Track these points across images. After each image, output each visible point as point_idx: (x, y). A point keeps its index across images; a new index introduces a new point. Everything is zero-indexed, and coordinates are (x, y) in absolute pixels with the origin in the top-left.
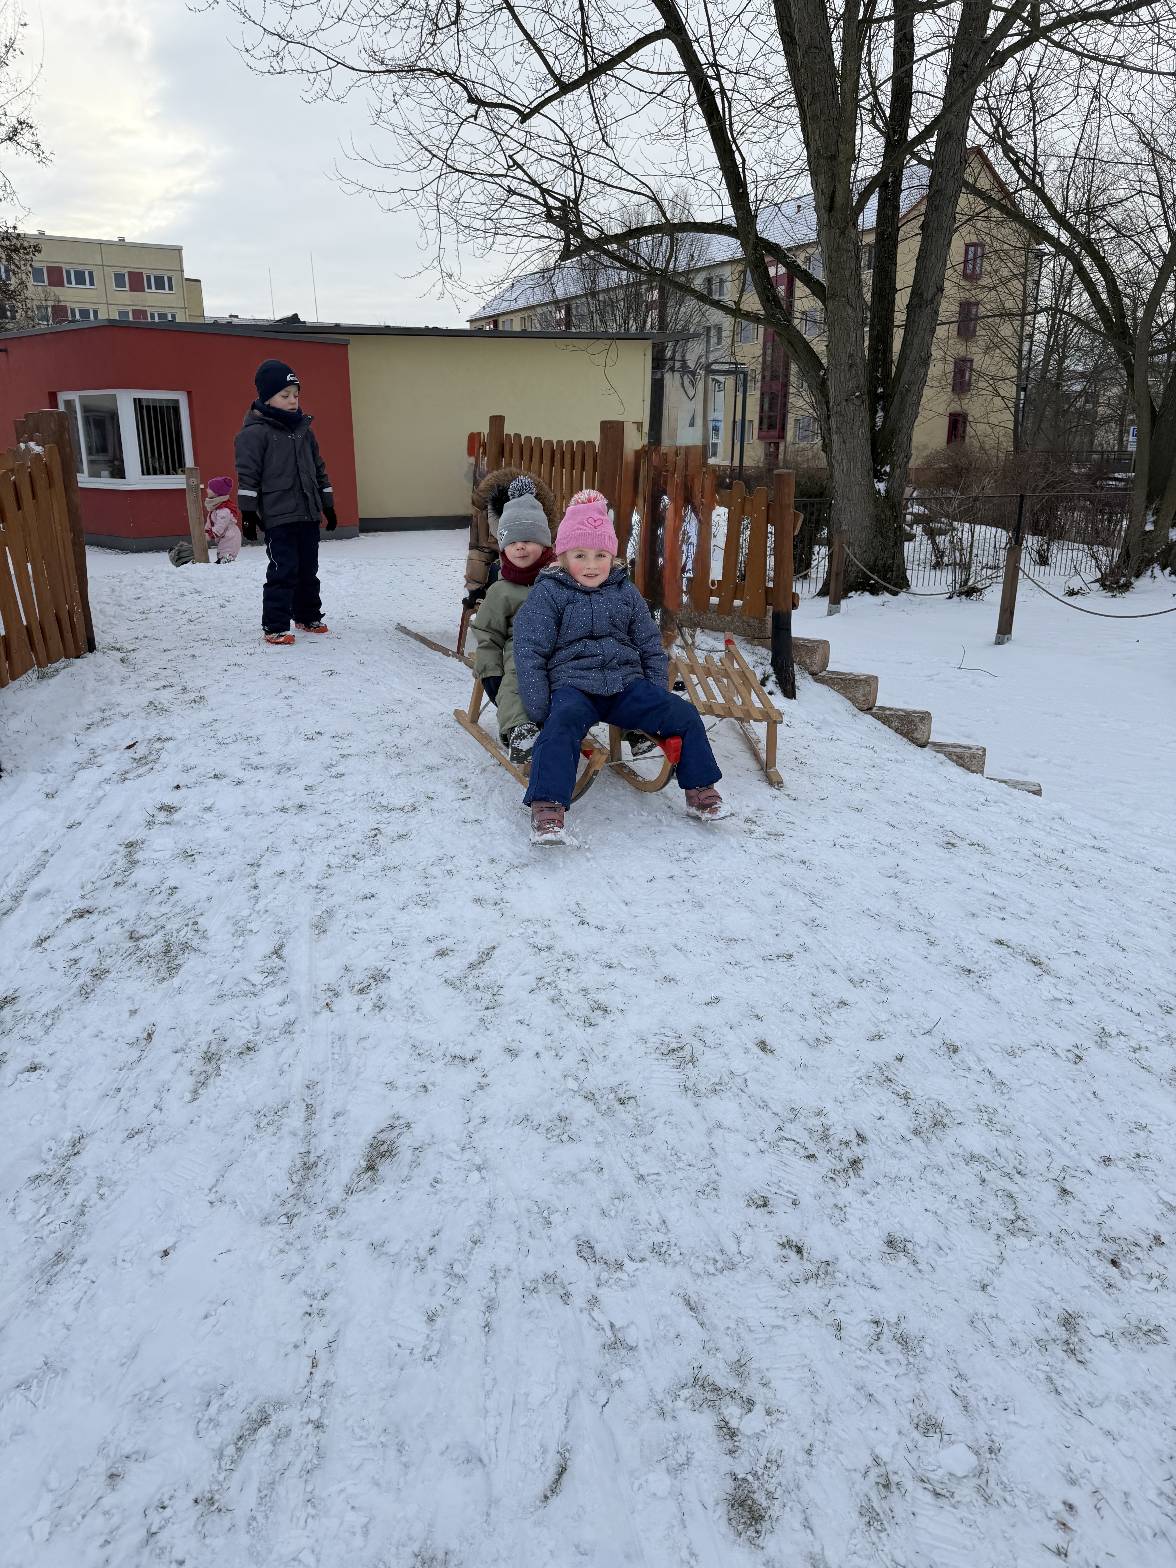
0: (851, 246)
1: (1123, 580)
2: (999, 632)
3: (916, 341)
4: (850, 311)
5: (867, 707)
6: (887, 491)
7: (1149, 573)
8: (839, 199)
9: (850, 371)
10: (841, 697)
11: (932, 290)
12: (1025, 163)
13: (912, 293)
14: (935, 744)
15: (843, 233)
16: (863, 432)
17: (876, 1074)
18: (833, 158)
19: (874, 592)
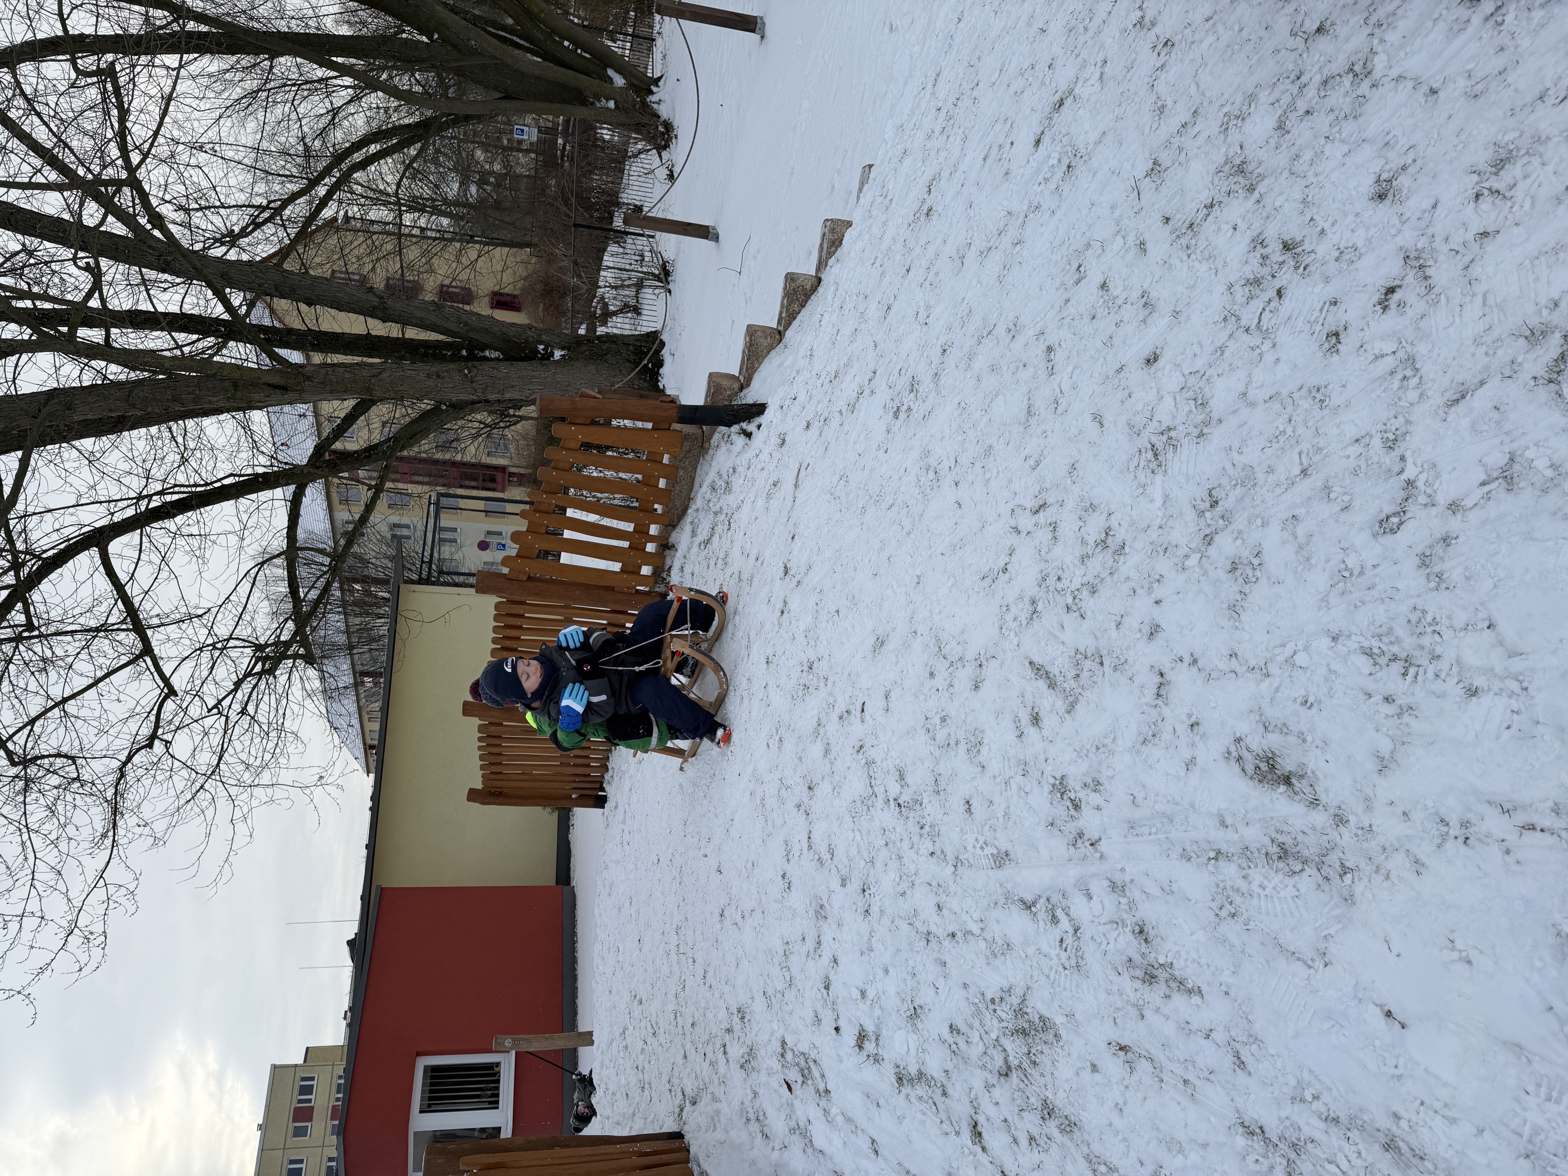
0: (323, 371)
1: (661, 129)
2: (706, 238)
3: (419, 314)
4: (385, 375)
5: (777, 336)
6: (563, 349)
7: (655, 106)
8: (276, 380)
9: (443, 378)
10: (766, 360)
11: (371, 297)
12: (258, 216)
13: (372, 316)
14: (818, 269)
15: (309, 378)
16: (504, 369)
18: (236, 385)
19: (659, 363)
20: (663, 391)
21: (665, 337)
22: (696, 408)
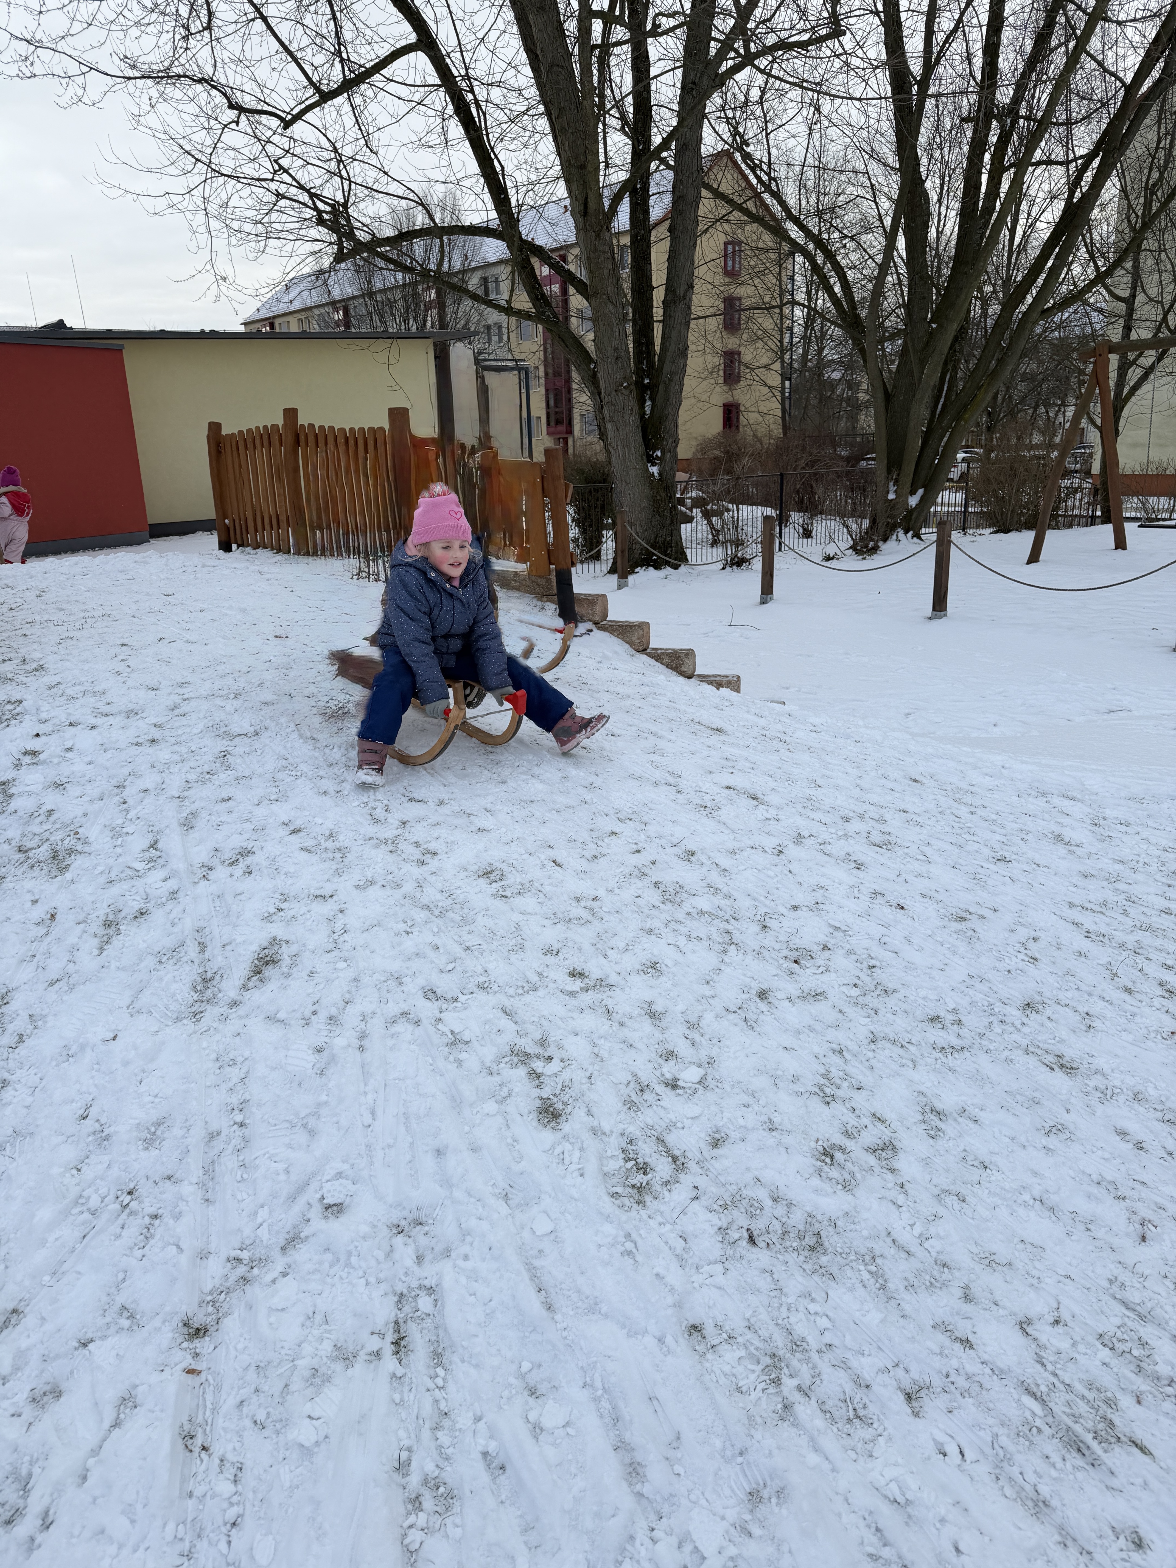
0: (607, 248)
1: (871, 544)
2: (763, 593)
3: (674, 334)
4: (611, 307)
5: (643, 648)
6: (660, 474)
7: (894, 537)
8: (592, 205)
9: (616, 363)
10: (621, 641)
11: (683, 288)
12: (762, 170)
13: (666, 290)
14: (699, 676)
15: (598, 236)
16: (633, 420)
17: (636, 872)
18: (583, 167)
19: (657, 566)
20: (632, 572)
21: (683, 569)
22: (570, 585)
